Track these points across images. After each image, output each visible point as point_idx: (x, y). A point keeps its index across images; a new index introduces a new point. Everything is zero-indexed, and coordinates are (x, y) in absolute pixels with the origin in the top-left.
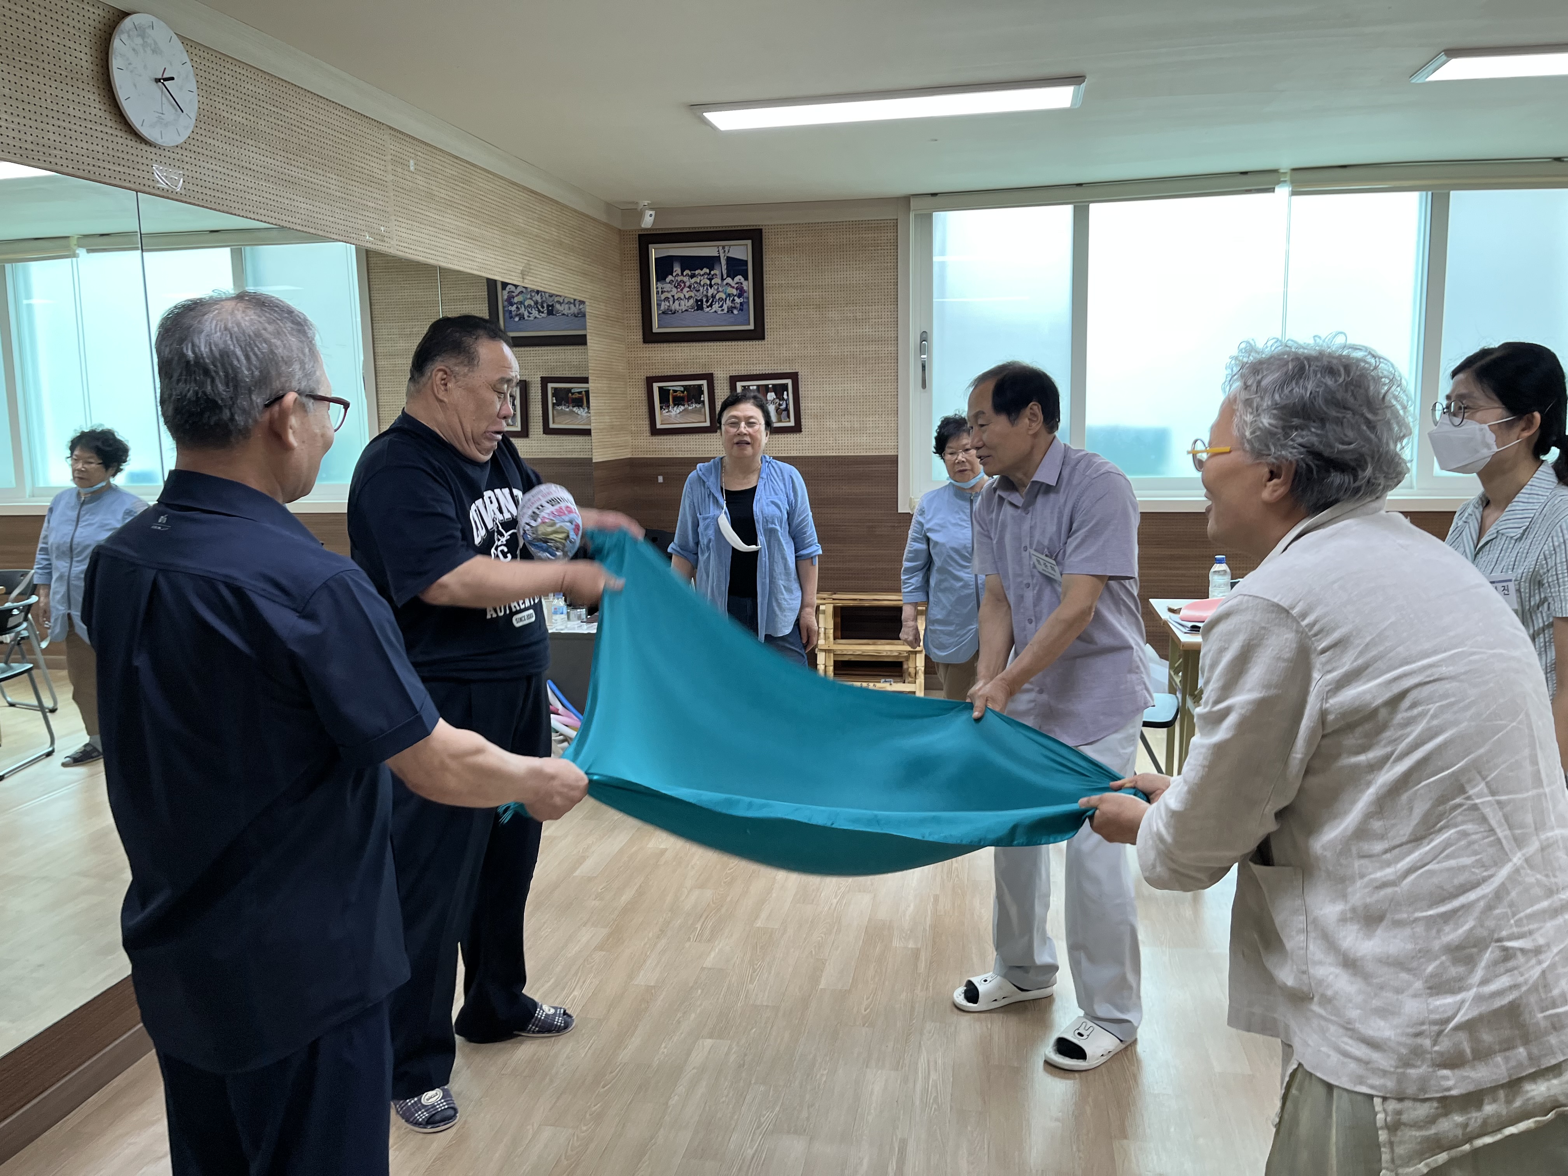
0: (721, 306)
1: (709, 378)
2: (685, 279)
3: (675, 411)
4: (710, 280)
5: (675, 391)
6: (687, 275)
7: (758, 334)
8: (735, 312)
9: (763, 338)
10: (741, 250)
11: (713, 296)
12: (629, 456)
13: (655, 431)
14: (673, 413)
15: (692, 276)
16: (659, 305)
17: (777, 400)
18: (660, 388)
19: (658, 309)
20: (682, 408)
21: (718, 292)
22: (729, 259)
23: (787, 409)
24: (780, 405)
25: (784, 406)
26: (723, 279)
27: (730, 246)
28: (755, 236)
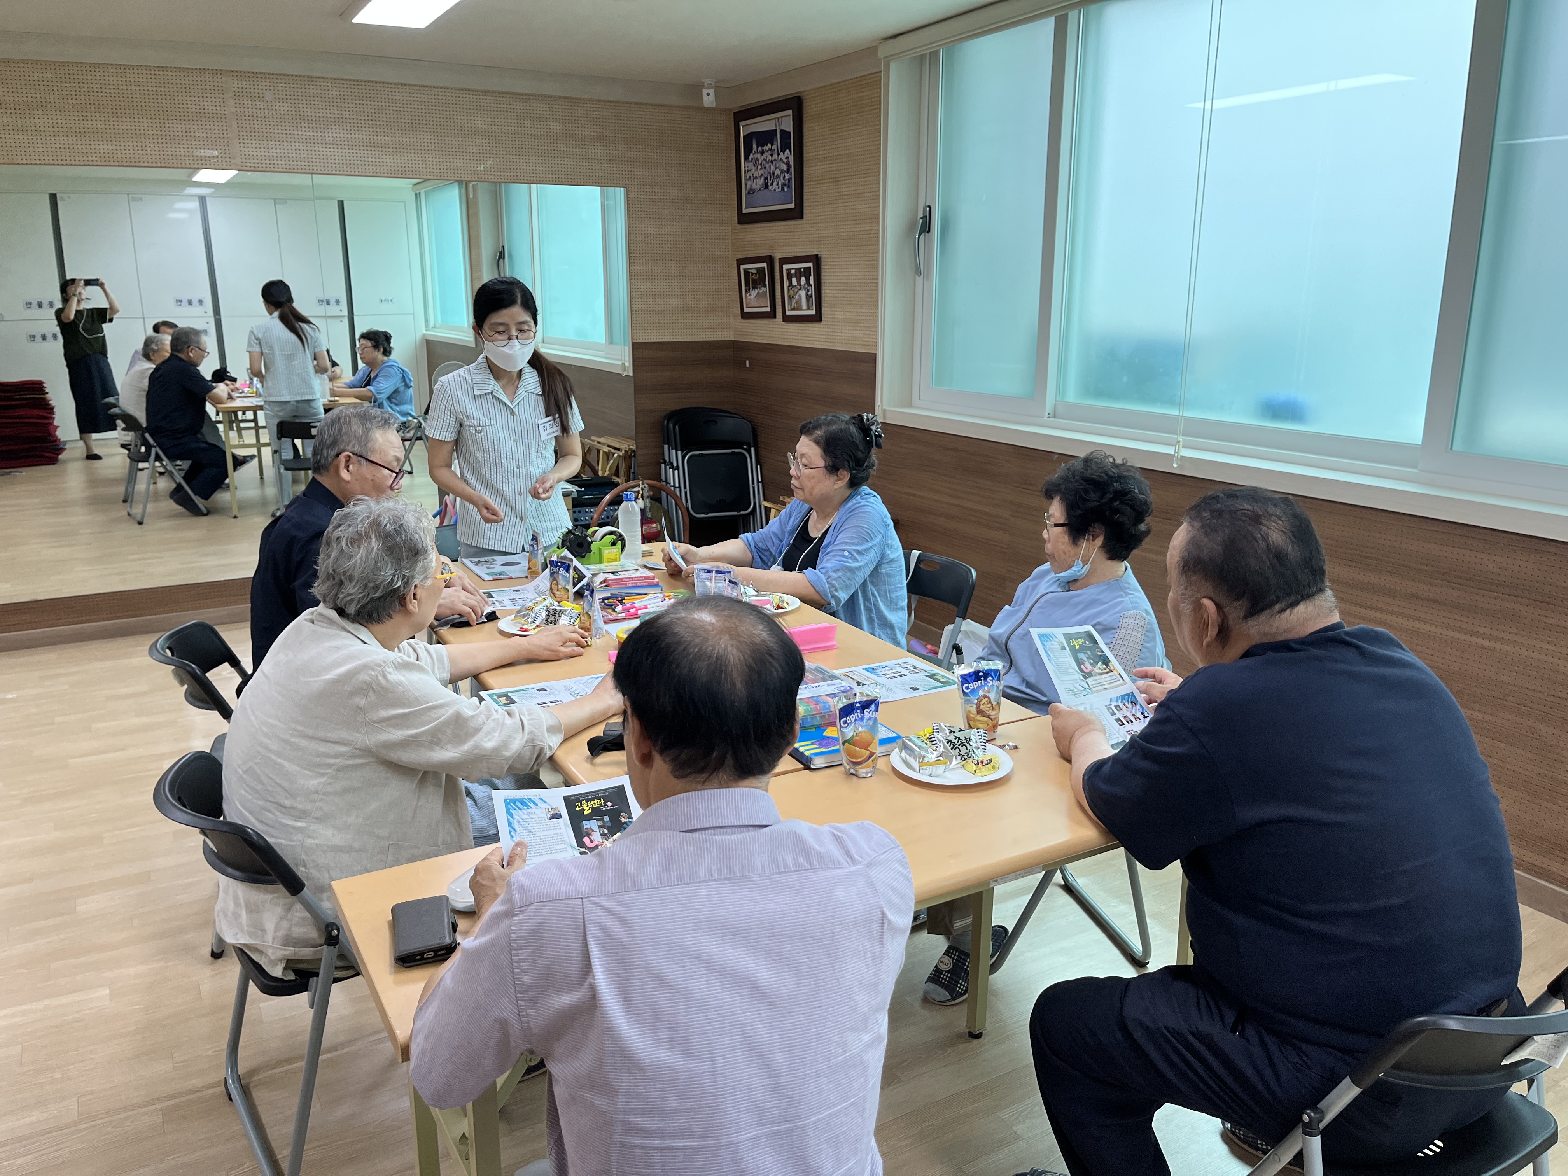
0: (778, 184)
1: (770, 260)
2: (759, 156)
3: (754, 293)
4: (772, 155)
5: (753, 274)
6: (760, 152)
7: (797, 213)
8: (786, 190)
9: (802, 217)
10: (785, 121)
11: (774, 174)
12: (732, 338)
13: (745, 316)
14: (752, 297)
15: (762, 153)
16: (746, 184)
17: (806, 286)
18: (745, 270)
19: (746, 187)
20: (756, 291)
21: (776, 168)
22: (782, 131)
23: (811, 297)
24: (808, 291)
25: (810, 293)
26: (779, 154)
27: (782, 117)
28: (796, 104)
